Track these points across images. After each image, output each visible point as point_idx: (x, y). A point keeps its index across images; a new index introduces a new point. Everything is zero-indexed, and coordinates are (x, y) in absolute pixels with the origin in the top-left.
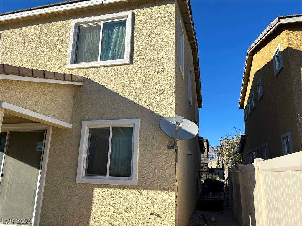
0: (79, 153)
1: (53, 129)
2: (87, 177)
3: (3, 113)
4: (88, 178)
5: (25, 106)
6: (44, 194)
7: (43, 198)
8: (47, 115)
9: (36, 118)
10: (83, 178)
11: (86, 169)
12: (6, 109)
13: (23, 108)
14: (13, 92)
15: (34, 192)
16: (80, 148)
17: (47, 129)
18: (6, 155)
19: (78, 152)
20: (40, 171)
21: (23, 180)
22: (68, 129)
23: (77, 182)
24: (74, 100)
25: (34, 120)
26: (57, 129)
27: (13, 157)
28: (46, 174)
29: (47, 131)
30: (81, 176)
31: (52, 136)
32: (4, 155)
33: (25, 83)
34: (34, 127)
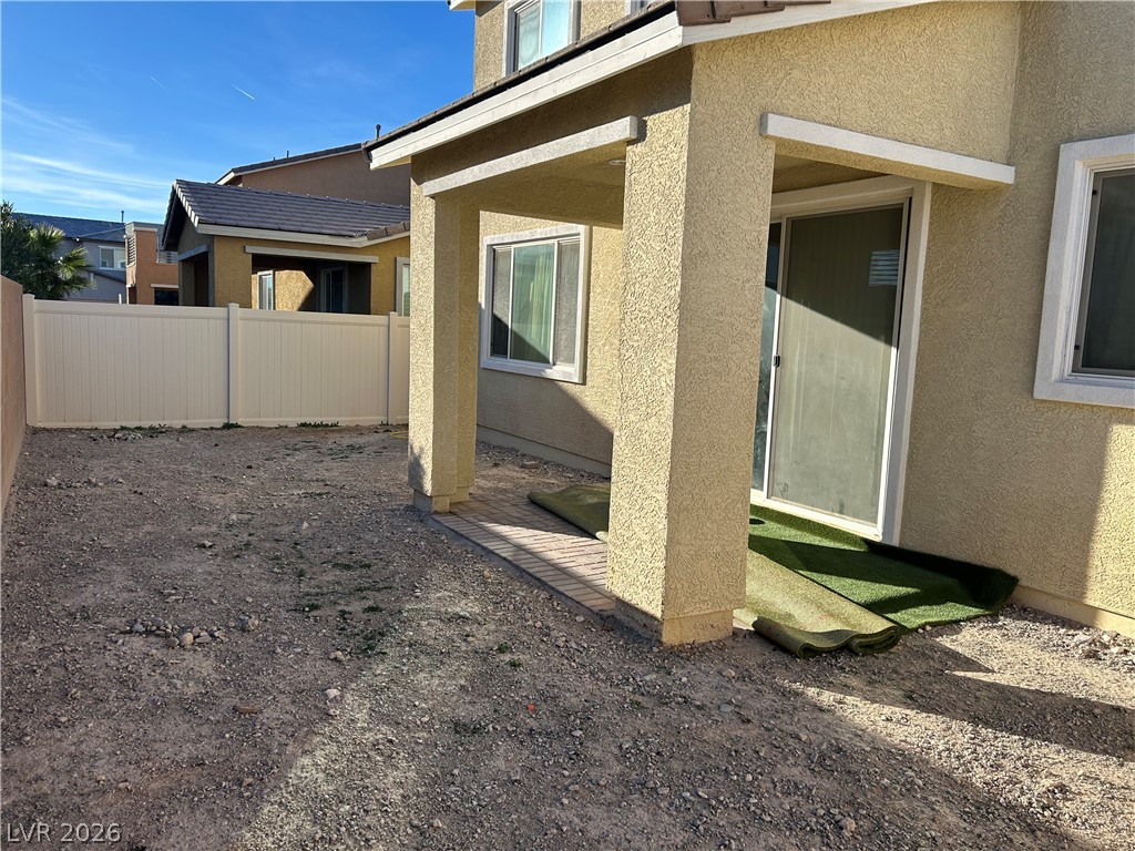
0: (1047, 282)
1: (933, 194)
2: (1083, 377)
3: (771, 154)
4: (1089, 383)
5: (835, 118)
6: (913, 430)
7: (910, 443)
8: (914, 143)
9: (875, 158)
10: (1062, 380)
11: (1077, 347)
12: (781, 138)
13: (830, 125)
14: (796, 73)
15: (879, 421)
16: (1049, 263)
17: (911, 199)
18: (784, 299)
19: (1042, 281)
20: (894, 350)
21: (843, 378)
22: (995, 189)
23: (1036, 396)
24: (1023, 58)
25: (869, 168)
26: (951, 193)
27: (805, 305)
28: (917, 363)
29: (913, 205)
30: (1055, 374)
31: (931, 224)
32: (778, 296)
33: (833, 30)
34: (867, 194)
